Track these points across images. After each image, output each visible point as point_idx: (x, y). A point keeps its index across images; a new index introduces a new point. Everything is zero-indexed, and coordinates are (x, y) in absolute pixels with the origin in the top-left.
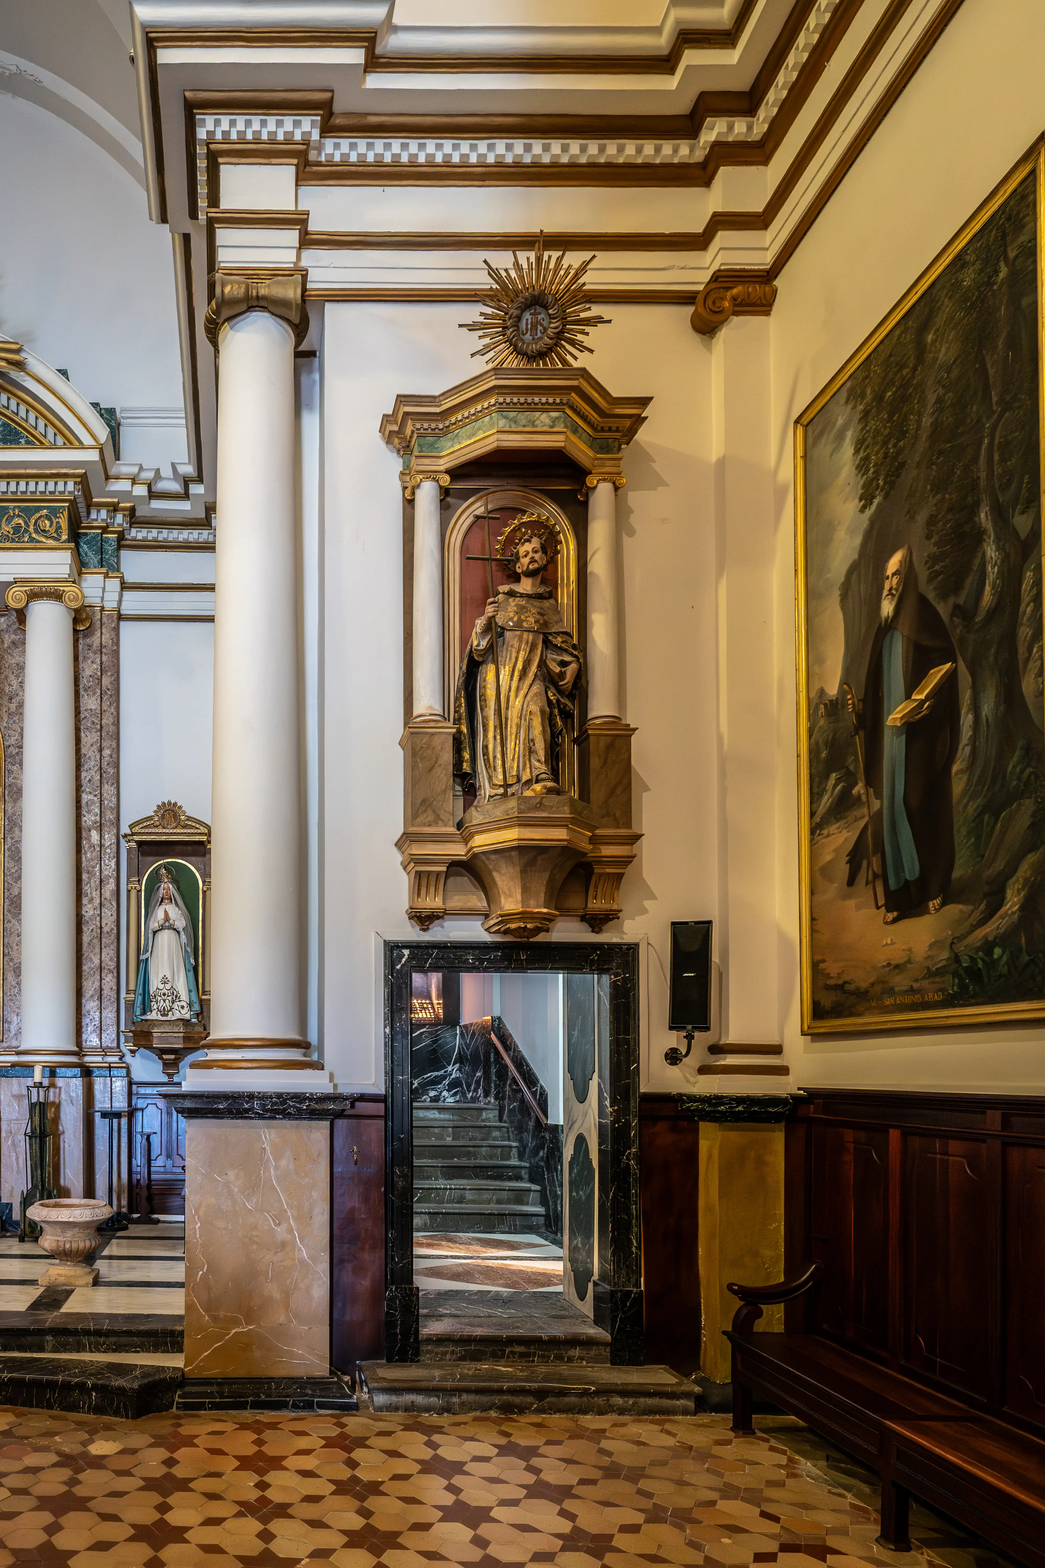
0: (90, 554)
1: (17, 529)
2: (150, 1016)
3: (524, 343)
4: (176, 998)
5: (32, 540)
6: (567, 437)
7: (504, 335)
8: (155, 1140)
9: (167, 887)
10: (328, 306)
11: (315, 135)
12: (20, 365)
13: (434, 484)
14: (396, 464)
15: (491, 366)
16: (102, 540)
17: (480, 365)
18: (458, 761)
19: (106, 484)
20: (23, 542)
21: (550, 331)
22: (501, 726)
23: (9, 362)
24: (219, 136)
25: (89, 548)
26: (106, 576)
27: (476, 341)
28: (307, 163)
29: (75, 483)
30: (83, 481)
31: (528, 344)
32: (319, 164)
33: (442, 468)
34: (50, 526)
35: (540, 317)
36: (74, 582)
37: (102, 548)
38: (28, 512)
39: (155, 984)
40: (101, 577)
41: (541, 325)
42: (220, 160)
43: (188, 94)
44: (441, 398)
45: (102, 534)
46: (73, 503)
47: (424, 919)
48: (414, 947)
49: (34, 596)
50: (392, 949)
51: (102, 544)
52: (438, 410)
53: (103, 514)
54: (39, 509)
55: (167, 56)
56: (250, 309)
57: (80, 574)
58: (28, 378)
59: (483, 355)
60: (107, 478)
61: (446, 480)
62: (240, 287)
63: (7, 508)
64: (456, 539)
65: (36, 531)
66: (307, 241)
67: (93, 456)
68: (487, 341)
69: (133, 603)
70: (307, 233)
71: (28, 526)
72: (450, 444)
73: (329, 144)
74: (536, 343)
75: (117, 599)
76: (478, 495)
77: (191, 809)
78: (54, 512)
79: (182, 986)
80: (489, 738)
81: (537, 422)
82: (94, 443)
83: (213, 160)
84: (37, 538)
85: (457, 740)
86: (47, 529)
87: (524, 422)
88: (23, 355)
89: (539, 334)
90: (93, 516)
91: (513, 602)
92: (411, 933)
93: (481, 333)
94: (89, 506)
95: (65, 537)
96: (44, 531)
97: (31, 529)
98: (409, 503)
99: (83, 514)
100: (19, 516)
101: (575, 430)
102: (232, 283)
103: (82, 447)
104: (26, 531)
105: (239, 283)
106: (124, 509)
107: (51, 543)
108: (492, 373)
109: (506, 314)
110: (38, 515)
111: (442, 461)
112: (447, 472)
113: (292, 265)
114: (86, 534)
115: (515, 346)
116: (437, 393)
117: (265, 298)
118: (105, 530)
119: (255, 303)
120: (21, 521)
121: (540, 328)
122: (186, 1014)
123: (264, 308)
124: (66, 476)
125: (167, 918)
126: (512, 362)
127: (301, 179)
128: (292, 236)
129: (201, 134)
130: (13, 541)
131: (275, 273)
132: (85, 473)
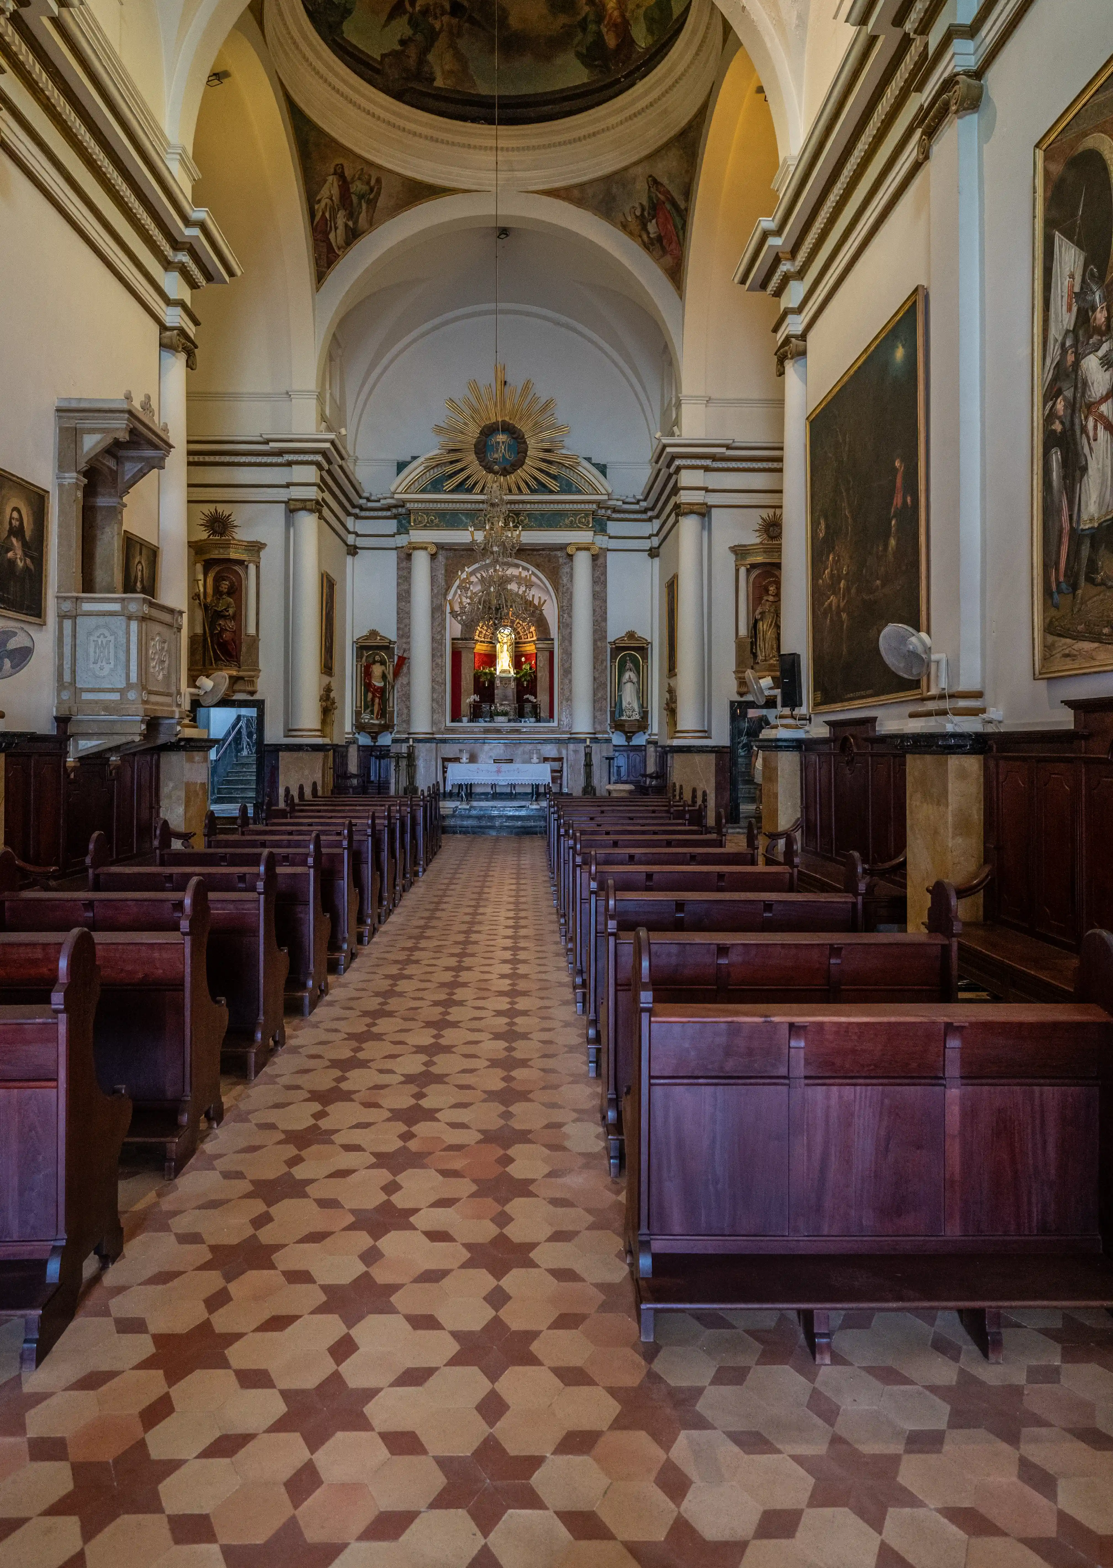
0: (599, 528)
1: (572, 522)
2: (623, 718)
4: (634, 711)
5: (580, 527)
8: (623, 770)
9: (629, 665)
11: (710, 463)
12: (578, 463)
13: (745, 567)
16: (601, 520)
17: (758, 540)
18: (752, 649)
20: (574, 528)
22: (764, 640)
23: (573, 461)
25: (599, 526)
27: (758, 534)
28: (707, 468)
29: (597, 505)
30: (600, 504)
32: (711, 468)
33: (747, 563)
34: (586, 521)
36: (592, 541)
37: (603, 525)
38: (576, 515)
39: (624, 704)
40: (602, 537)
42: (681, 469)
43: (674, 455)
44: (748, 546)
45: (601, 517)
46: (595, 512)
47: (741, 694)
48: (739, 703)
49: (578, 549)
50: (732, 703)
51: (601, 522)
52: (746, 548)
53: (603, 511)
54: (582, 515)
57: (595, 537)
58: (579, 466)
60: (608, 500)
61: (748, 567)
63: (567, 514)
64: (751, 580)
65: (581, 523)
66: (707, 491)
67: (606, 497)
69: (613, 544)
72: (749, 558)
75: (608, 545)
77: (639, 633)
78: (587, 515)
79: (636, 706)
80: (760, 643)
82: (606, 493)
83: (679, 468)
85: (752, 643)
90: (599, 512)
91: (768, 603)
92: (738, 698)
95: (590, 524)
96: (583, 523)
97: (577, 522)
98: (738, 572)
100: (572, 517)
103: (602, 494)
104: (575, 523)
106: (611, 508)
107: (586, 527)
108: (760, 542)
113: (703, 502)
114: (598, 521)
116: (746, 544)
118: (604, 516)
120: (574, 520)
122: (638, 717)
123: (694, 513)
125: (630, 678)
126: (765, 540)
130: (570, 528)
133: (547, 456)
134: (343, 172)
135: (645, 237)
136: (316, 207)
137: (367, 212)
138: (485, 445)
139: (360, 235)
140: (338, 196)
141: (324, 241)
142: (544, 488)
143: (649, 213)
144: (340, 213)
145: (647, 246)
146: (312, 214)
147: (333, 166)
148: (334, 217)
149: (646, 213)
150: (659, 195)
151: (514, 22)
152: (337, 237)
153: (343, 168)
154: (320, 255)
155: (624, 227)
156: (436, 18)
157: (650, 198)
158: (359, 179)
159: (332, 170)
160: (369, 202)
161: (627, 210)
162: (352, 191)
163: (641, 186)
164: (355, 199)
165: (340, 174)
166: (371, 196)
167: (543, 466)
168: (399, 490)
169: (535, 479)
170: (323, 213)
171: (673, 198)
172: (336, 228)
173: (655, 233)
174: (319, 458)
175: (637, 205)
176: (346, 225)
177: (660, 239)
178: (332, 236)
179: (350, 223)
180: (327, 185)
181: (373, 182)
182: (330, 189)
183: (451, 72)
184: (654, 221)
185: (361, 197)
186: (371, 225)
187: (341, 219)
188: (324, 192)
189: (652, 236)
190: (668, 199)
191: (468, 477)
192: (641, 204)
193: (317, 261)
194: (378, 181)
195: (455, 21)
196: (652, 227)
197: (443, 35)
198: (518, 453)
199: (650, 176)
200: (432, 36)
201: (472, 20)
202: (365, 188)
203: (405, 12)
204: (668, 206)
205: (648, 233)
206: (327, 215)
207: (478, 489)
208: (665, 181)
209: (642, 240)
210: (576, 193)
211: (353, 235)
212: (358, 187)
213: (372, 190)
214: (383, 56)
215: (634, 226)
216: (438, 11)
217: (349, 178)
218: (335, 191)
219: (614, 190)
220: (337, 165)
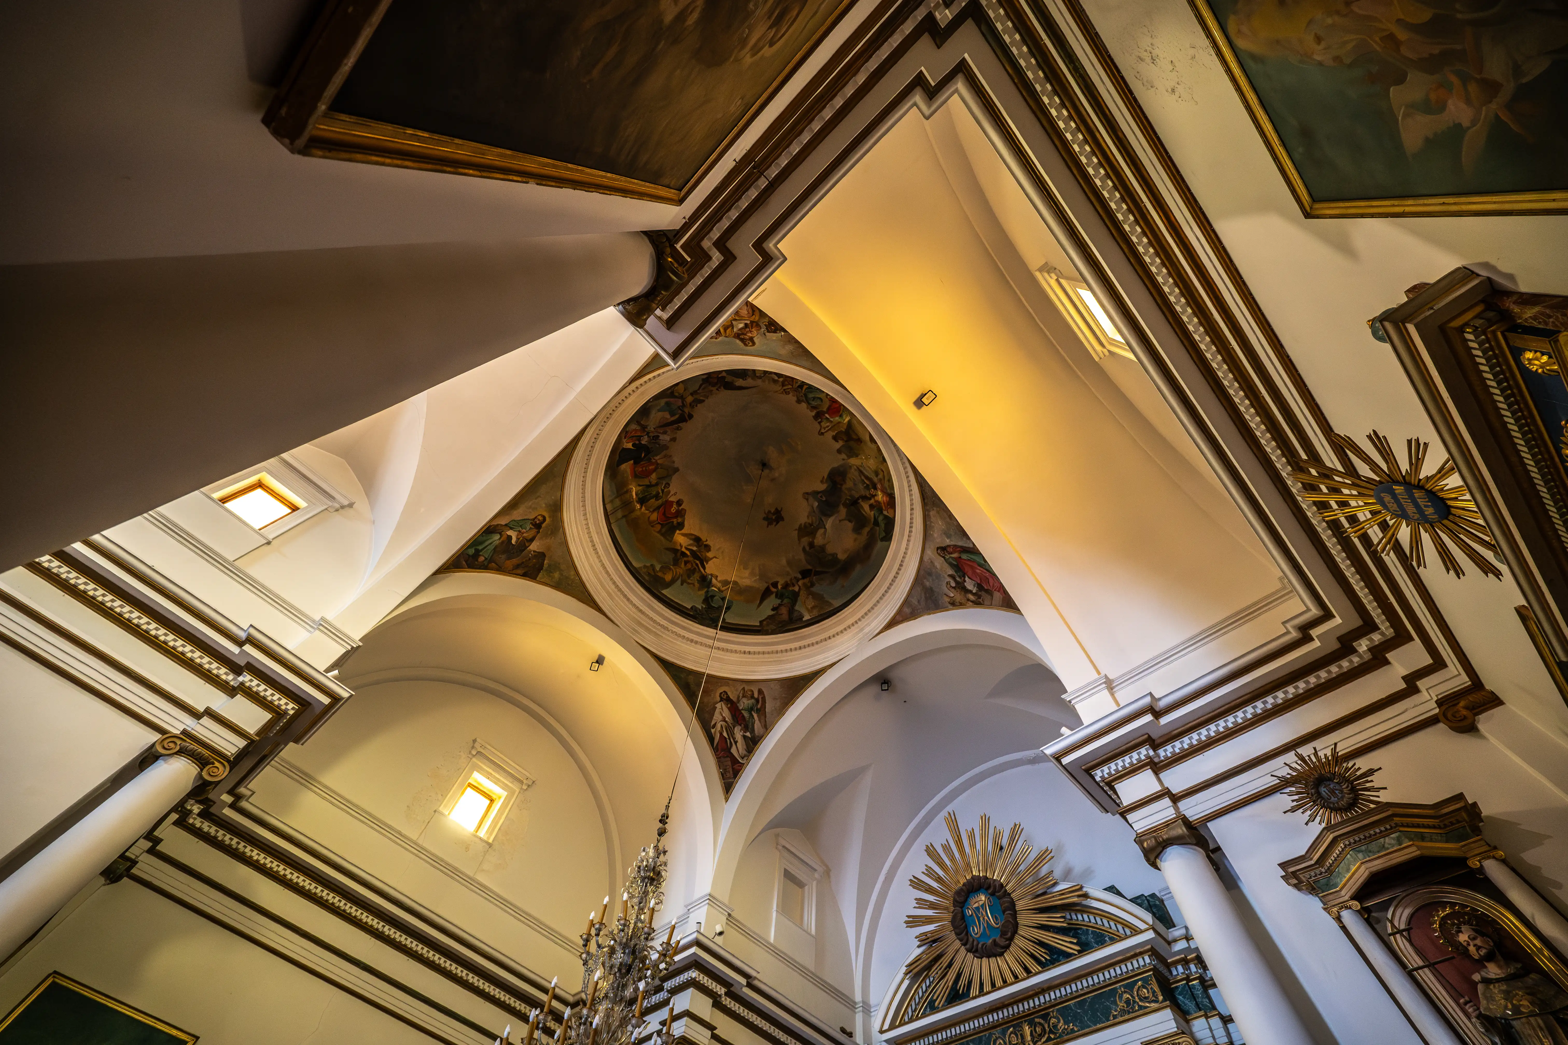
0: (1187, 1002)
1: (1128, 1002)
3: (1334, 804)
5: (1141, 1007)
6: (1417, 846)
7: (1317, 805)
10: (1209, 824)
11: (1151, 753)
12: (1086, 896)
13: (1350, 911)
14: (1313, 904)
15: (1324, 825)
16: (1190, 989)
19: (1171, 948)
20: (1136, 1011)
21: (1345, 791)
23: (1079, 896)
24: (1106, 776)
25: (1184, 997)
26: (1207, 1017)
27: (1301, 817)
28: (1155, 764)
29: (1149, 956)
30: (1154, 952)
31: (1337, 803)
32: (1162, 761)
33: (1347, 898)
34: (1148, 992)
35: (1331, 786)
36: (1183, 1033)
37: (1193, 994)
38: (1130, 987)
40: (1203, 1020)
41: (1337, 790)
42: (1113, 784)
43: (1083, 768)
44: (1308, 855)
45: (1187, 983)
46: (1155, 969)
51: (1191, 991)
52: (1312, 862)
53: (1180, 968)
54: (1137, 981)
55: (1066, 760)
56: (1164, 848)
57: (1188, 1022)
58: (1093, 901)
59: (1313, 821)
60: (1169, 943)
61: (1356, 905)
62: (1151, 841)
63: (1115, 989)
65: (1141, 1000)
66: (1176, 799)
67: (1150, 935)
68: (1309, 813)
70: (1174, 795)
71: (1134, 998)
72: (1339, 880)
73: (1161, 752)
74: (1343, 800)
75: (1225, 1034)
76: (1395, 903)
78: (1146, 982)
81: (1386, 846)
82: (1147, 926)
83: (1110, 784)
84: (1143, 1004)
86: (1147, 995)
87: (1376, 849)
88: (1084, 889)
89: (1340, 795)
90: (1175, 973)
91: (1495, 989)
93: (1301, 810)
94: (1168, 966)
95: (1161, 998)
96: (1145, 998)
97: (1137, 1000)
98: (1344, 928)
99: (1167, 974)
100: (1125, 992)
101: (1422, 837)
102: (1146, 840)
103: (1142, 932)
104: (1134, 1002)
105: (1149, 839)
106: (1192, 960)
107: (1154, 1005)
108: (1326, 831)
109: (1308, 794)
110: (1136, 987)
111: (1343, 893)
112: (1353, 898)
113: (1175, 816)
114: (1177, 987)
115: (1330, 808)
116: (1303, 853)
117: (1168, 839)
118: (1188, 979)
119: (1164, 844)
120: (1128, 996)
121: (1337, 792)
123: (1172, 844)
124: (1141, 953)
126: (1336, 818)
127: (1156, 773)
128: (1166, 802)
129: (1098, 779)
130: (1129, 1013)
131: (1167, 825)
132: (1152, 947)
133: (1042, 903)
134: (728, 697)
135: (971, 597)
136: (713, 731)
137: (760, 720)
138: (963, 917)
139: (759, 740)
140: (730, 717)
141: (727, 757)
142: (1057, 956)
143: (960, 577)
144: (736, 728)
145: (978, 603)
146: (710, 738)
147: (718, 695)
148: (731, 733)
149: (958, 579)
150: (953, 556)
151: (842, 556)
152: (739, 749)
153: (727, 694)
154: (725, 770)
155: (954, 604)
156: (794, 586)
157: (951, 564)
158: (744, 696)
159: (718, 699)
160: (758, 711)
161: (946, 590)
162: (741, 708)
163: (939, 563)
164: (746, 714)
165: (726, 699)
166: (759, 706)
167: (1043, 919)
168: (886, 1027)
169: (1041, 944)
170: (721, 734)
171: (961, 547)
172: (736, 743)
173: (974, 586)
174: (693, 974)
175: (949, 579)
176: (745, 737)
177: (980, 587)
178: (734, 750)
179: (748, 734)
180: (717, 711)
181: (756, 695)
182: (722, 713)
183: (813, 608)
184: (967, 579)
185: (750, 710)
186: (767, 729)
187: (738, 733)
188: (717, 717)
189: (974, 591)
190: (960, 552)
191: (959, 976)
192: (949, 575)
193: (723, 776)
194: (760, 692)
195: (806, 580)
196: (969, 585)
197: (802, 592)
198: (1004, 912)
199: (938, 549)
200: (795, 596)
201: (817, 573)
202: (751, 702)
203: (772, 593)
204: (964, 556)
205: (971, 592)
206: (725, 734)
207: (974, 991)
208: (948, 542)
209: (972, 602)
210: (907, 610)
211: (753, 743)
212: (744, 703)
213: (757, 701)
214: (761, 622)
215: (958, 596)
216: (794, 581)
217: (735, 700)
218: (727, 714)
219: (927, 584)
220: (721, 693)
